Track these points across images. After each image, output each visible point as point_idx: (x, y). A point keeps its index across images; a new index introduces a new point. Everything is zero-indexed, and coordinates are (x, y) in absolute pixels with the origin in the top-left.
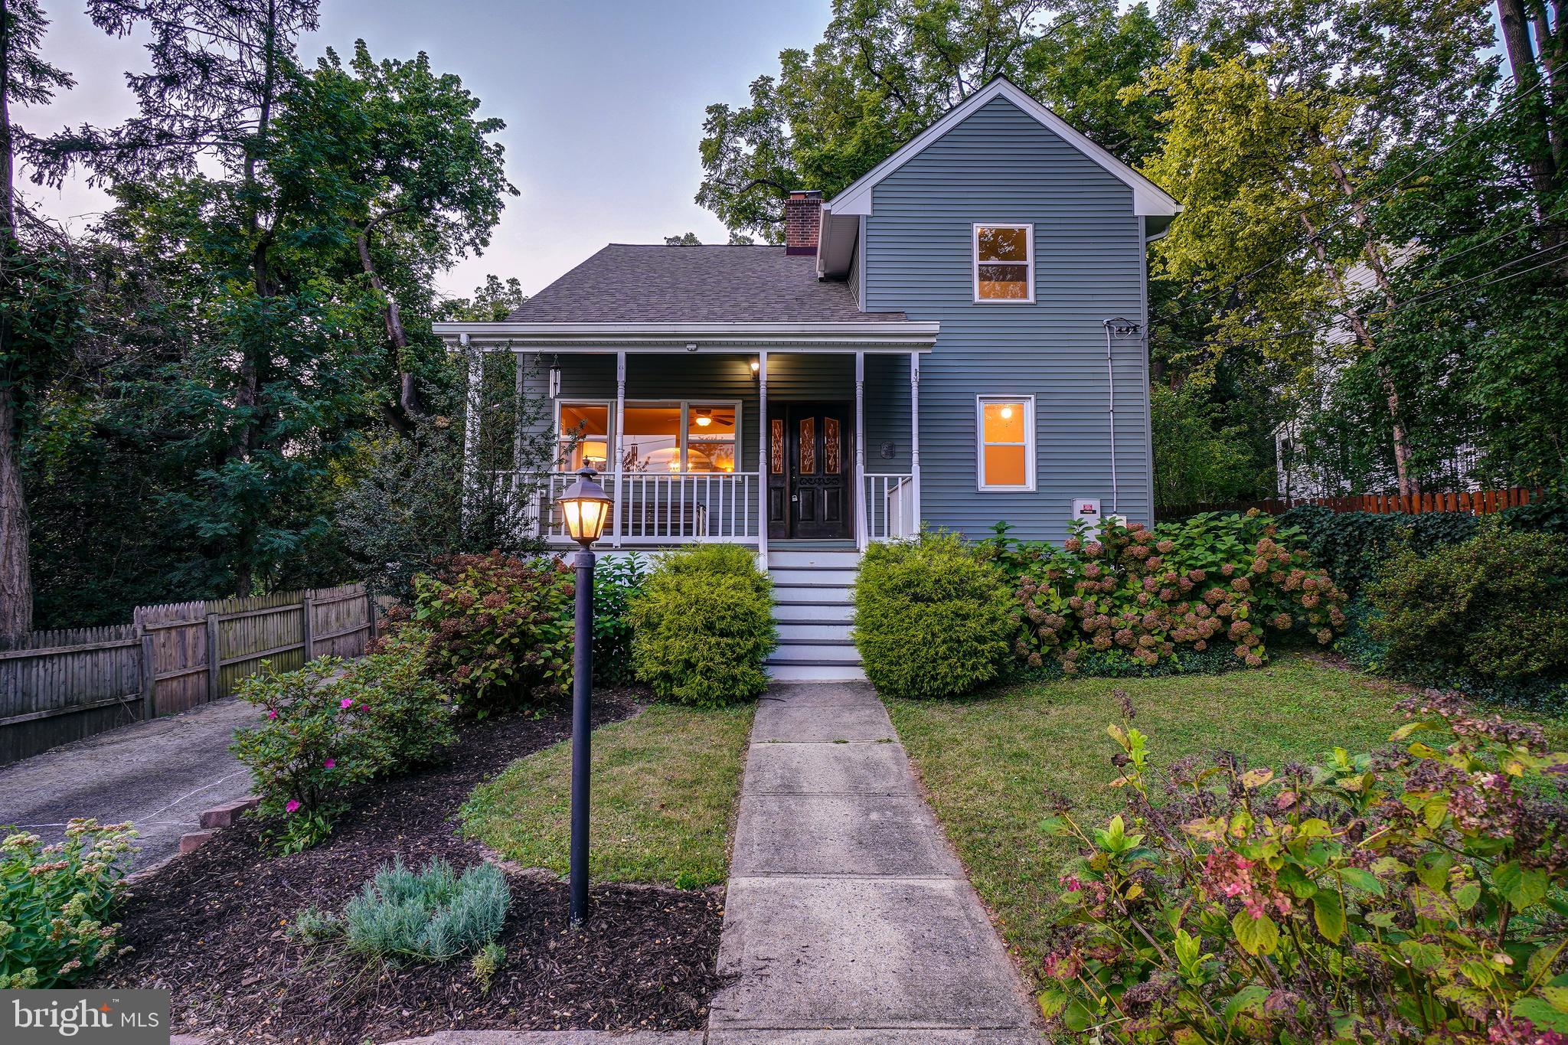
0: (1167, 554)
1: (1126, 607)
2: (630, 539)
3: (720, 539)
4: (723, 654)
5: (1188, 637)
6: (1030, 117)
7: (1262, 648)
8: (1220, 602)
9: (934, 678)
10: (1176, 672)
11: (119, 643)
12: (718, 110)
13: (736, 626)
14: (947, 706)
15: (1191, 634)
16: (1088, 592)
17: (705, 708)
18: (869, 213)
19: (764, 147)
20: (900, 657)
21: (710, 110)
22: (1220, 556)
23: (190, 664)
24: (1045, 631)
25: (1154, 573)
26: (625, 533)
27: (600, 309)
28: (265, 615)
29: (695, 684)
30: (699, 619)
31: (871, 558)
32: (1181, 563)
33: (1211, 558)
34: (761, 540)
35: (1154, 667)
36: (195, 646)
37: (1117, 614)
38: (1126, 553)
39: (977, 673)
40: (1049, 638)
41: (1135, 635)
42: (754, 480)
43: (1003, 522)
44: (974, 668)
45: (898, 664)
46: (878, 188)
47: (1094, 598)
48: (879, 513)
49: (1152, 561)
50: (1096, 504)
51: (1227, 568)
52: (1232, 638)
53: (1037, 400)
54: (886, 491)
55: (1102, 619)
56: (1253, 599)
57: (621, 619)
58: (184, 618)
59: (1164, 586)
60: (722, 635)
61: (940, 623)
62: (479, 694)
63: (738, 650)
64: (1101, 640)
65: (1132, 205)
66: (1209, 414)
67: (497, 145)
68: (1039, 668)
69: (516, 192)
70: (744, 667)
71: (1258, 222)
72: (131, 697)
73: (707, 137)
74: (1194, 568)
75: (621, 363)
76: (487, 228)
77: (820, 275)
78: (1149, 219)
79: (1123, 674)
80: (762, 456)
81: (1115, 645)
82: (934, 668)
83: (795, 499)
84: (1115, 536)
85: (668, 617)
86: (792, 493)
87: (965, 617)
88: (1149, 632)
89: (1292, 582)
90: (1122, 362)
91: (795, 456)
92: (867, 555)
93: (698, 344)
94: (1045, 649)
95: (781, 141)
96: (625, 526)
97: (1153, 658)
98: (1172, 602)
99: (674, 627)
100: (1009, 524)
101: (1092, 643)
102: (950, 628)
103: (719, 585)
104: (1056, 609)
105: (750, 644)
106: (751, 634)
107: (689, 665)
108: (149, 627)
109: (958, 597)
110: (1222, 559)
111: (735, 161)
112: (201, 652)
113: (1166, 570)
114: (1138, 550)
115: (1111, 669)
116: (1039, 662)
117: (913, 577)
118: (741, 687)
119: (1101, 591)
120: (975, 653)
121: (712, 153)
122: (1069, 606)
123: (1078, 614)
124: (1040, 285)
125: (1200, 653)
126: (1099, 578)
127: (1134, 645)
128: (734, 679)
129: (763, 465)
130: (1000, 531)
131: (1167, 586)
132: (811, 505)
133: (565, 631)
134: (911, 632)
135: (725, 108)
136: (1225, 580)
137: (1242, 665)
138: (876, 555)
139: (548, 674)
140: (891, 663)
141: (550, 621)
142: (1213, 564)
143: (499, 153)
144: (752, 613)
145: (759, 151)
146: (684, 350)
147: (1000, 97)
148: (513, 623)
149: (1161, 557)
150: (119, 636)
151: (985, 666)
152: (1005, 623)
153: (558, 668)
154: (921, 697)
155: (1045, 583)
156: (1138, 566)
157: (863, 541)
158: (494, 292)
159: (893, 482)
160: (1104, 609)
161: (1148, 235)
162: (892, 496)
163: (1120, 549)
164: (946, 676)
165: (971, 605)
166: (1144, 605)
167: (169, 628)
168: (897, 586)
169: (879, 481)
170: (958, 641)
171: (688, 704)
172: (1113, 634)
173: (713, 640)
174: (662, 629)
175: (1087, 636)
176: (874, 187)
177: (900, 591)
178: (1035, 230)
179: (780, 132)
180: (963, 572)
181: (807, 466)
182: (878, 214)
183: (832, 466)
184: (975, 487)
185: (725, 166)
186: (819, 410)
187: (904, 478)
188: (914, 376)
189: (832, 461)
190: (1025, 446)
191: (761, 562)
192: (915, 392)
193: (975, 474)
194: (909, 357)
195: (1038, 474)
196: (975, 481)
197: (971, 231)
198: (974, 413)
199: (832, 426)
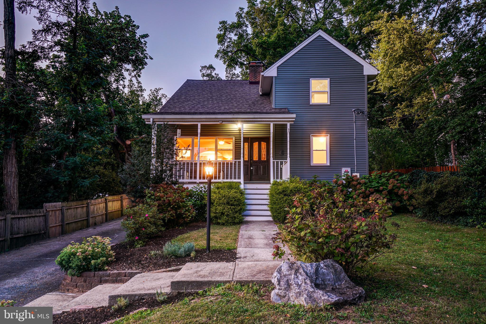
0: (363, 184)
2: (202, 180)
3: (229, 180)
4: (232, 211)
6: (330, 42)
11: (40, 215)
12: (223, 23)
13: (235, 203)
17: (227, 225)
18: (276, 75)
19: (241, 36)
21: (220, 23)
22: (380, 184)
23: (57, 222)
25: (359, 189)
26: (200, 179)
27: (189, 107)
28: (77, 208)
29: (224, 219)
30: (225, 201)
32: (367, 187)
33: (376, 185)
34: (242, 180)
36: (59, 217)
38: (351, 184)
42: (239, 162)
45: (280, 213)
48: (278, 173)
49: (358, 186)
50: (349, 169)
51: (381, 188)
53: (330, 136)
54: (279, 166)
56: (388, 197)
57: (203, 202)
58: (56, 207)
59: (361, 193)
60: (231, 205)
62: (166, 221)
63: (236, 209)
65: (363, 71)
69: (152, 59)
70: (238, 214)
71: (405, 76)
72: (43, 232)
73: (219, 33)
74: (371, 188)
75: (199, 127)
76: (140, 71)
77: (261, 93)
78: (368, 75)
80: (242, 155)
83: (252, 168)
84: (348, 179)
85: (216, 201)
89: (400, 192)
90: (359, 123)
91: (252, 155)
92: (273, 185)
93: (223, 121)
95: (247, 34)
96: (200, 177)
99: (218, 203)
103: (230, 192)
105: (239, 208)
106: (239, 205)
107: (223, 214)
108: (48, 210)
110: (380, 186)
111: (230, 42)
112: (60, 219)
113: (362, 189)
114: (354, 183)
117: (285, 189)
118: (237, 220)
121: (221, 39)
124: (332, 98)
128: (235, 217)
129: (242, 158)
130: (315, 178)
132: (257, 170)
133: (188, 204)
134: (284, 204)
135: (226, 22)
136: (380, 191)
138: (275, 184)
139: (185, 215)
140: (278, 213)
141: (184, 202)
142: (377, 187)
143: (145, 44)
144: (240, 199)
146: (218, 123)
147: (319, 36)
148: (175, 202)
149: (361, 185)
150: (40, 213)
153: (187, 214)
157: (272, 180)
158: (131, 87)
159: (282, 163)
161: (368, 81)
162: (281, 168)
167: (52, 211)
168: (280, 192)
169: (277, 162)
171: (222, 225)
173: (229, 207)
174: (215, 204)
176: (278, 67)
177: (281, 193)
178: (330, 81)
179: (247, 31)
180: (298, 188)
181: (256, 158)
182: (279, 76)
183: (264, 157)
184: (310, 164)
185: (226, 44)
186: (259, 140)
187: (285, 162)
188: (288, 131)
189: (264, 156)
190: (326, 150)
191: (242, 187)
192: (288, 135)
193: (310, 160)
194: (286, 125)
195: (330, 160)
196: (310, 162)
197: (309, 81)
198: (310, 140)
199: (264, 145)
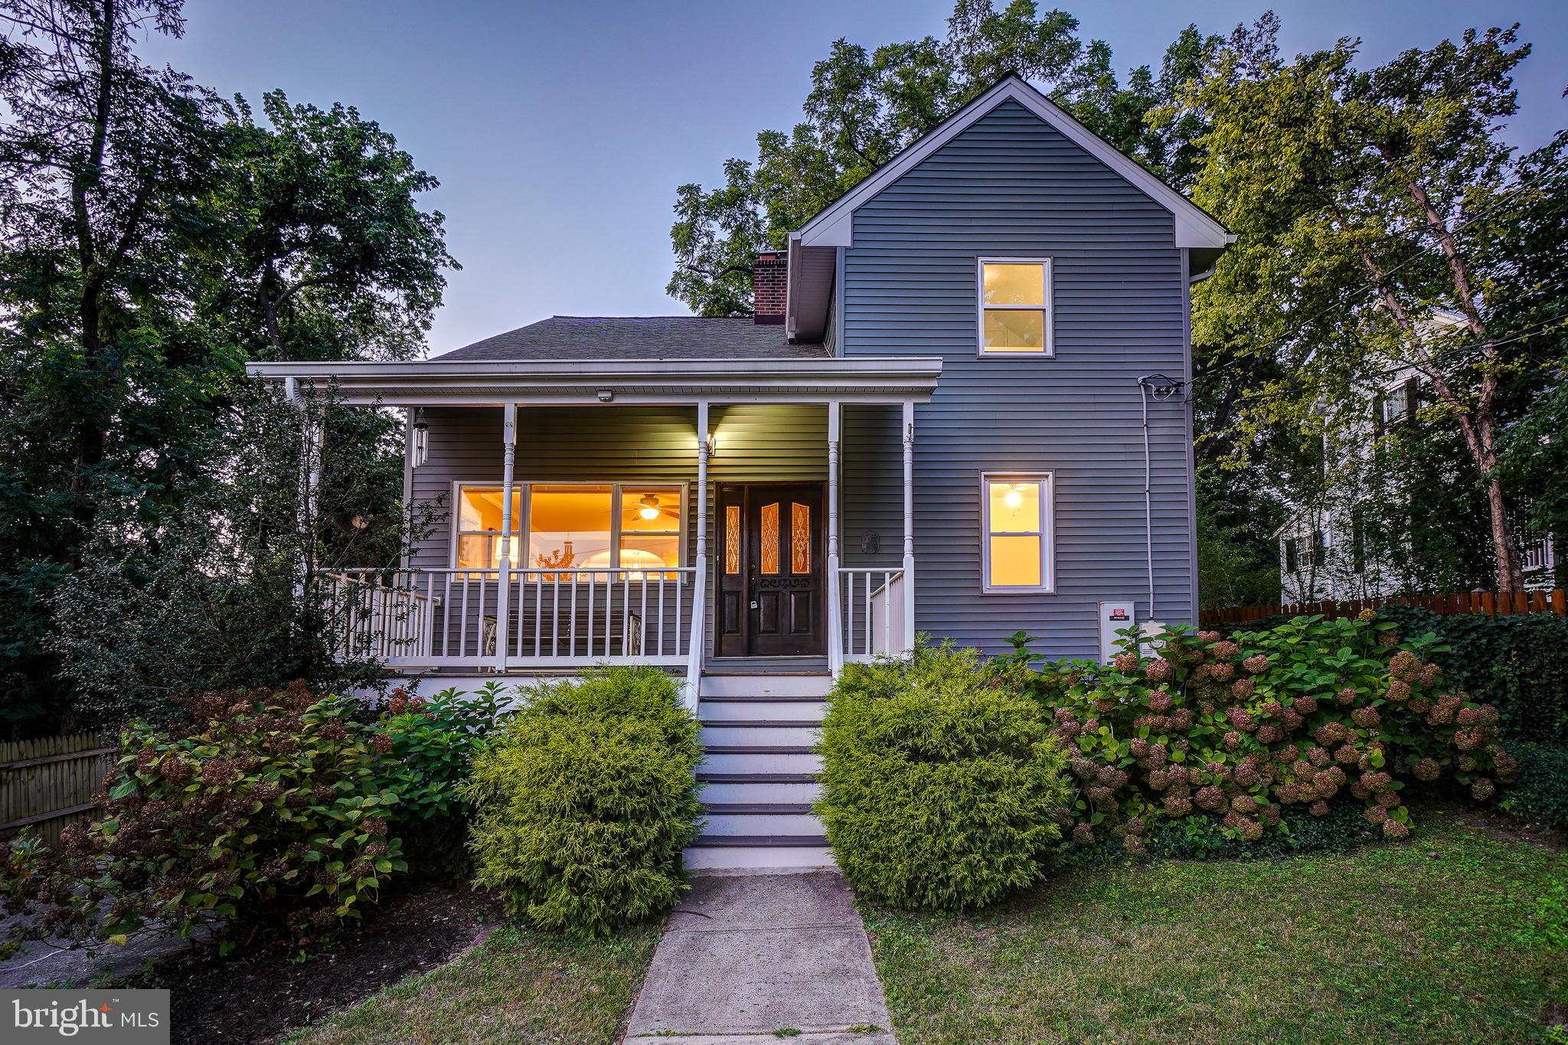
0: (1259, 674)
1: (1207, 752)
2: (519, 661)
3: (625, 660)
4: (607, 851)
5: (1302, 797)
6: (1048, 125)
7: (1403, 811)
8: (1338, 744)
9: (943, 883)
10: (1288, 850)
12: (690, 190)
13: (632, 803)
14: (964, 928)
15: (1306, 792)
16: (1155, 733)
17: (578, 939)
18: (849, 244)
19: (739, 231)
20: (890, 849)
21: (681, 191)
22: (1334, 677)
24: (1097, 791)
25: (1243, 702)
26: (512, 652)
29: (559, 902)
30: (571, 792)
31: (848, 688)
32: (1280, 688)
33: (1320, 680)
34: (693, 661)
35: (1256, 843)
37: (1196, 763)
38: (1200, 673)
39: (1013, 876)
40: (1104, 802)
41: (1226, 794)
42: (691, 576)
43: (1020, 633)
44: (1008, 867)
45: (886, 859)
46: (860, 213)
47: (1162, 742)
48: (860, 622)
49: (1238, 686)
50: (1128, 608)
51: (1348, 692)
52: (1359, 795)
53: (1056, 478)
54: (868, 594)
55: (1177, 771)
56: (1388, 738)
59: (1261, 721)
60: (606, 819)
61: (954, 797)
63: (633, 842)
64: (1175, 802)
65: (1173, 235)
66: (1215, 511)
67: (436, 213)
68: (1090, 846)
69: (457, 266)
70: (643, 870)
73: (679, 220)
74: (1299, 694)
75: (510, 417)
76: (428, 309)
77: (790, 335)
78: (1192, 252)
79: (1213, 854)
80: (701, 545)
81: (1197, 809)
82: (944, 868)
83: (754, 606)
84: (1185, 649)
85: (523, 790)
86: (750, 599)
87: (994, 787)
88: (1245, 790)
89: (1441, 713)
90: (1161, 429)
91: (755, 551)
92: (840, 684)
93: (615, 392)
94: (1098, 818)
95: (758, 224)
96: (512, 642)
97: (1255, 829)
98: (1273, 745)
99: (530, 806)
100: (1028, 635)
101: (1162, 806)
102: (971, 804)
103: (609, 736)
104: (1112, 758)
105: (653, 831)
106: (656, 815)
107: (551, 870)
109: (983, 753)
110: (1337, 682)
111: (708, 247)
113: (1262, 698)
114: (1217, 669)
115: (1196, 847)
116: (1089, 836)
117: (911, 722)
118: (637, 903)
119: (1173, 730)
120: (1009, 843)
121: (685, 238)
122: (1130, 754)
123: (1141, 765)
124: (1059, 335)
125: (1318, 819)
126: (1169, 711)
127: (1225, 809)
128: (626, 889)
130: (1018, 645)
131: (1269, 721)
132: (775, 613)
134: (909, 810)
135: (698, 189)
136: (1342, 711)
137: (1379, 837)
138: (855, 684)
139: (315, 890)
140: (875, 858)
142: (1325, 688)
143: (438, 222)
144: (657, 781)
145: (735, 234)
146: (594, 401)
147: (1010, 101)
149: (1253, 679)
151: (1025, 865)
152: (1056, 794)
154: (923, 910)
155: (1091, 720)
156: (1217, 691)
157: (836, 659)
159: (878, 580)
160: (1178, 755)
161: (1192, 273)
162: (876, 601)
163: (1191, 667)
164: (964, 878)
165: (1001, 767)
166: (1237, 749)
168: (886, 735)
169: (859, 578)
170: (983, 825)
171: (550, 933)
172: (1193, 793)
173: (591, 829)
175: (1155, 796)
176: (854, 212)
177: (891, 744)
178: (1054, 267)
179: (756, 215)
180: (990, 713)
181: (770, 565)
182: (859, 245)
183: (801, 564)
184: (979, 588)
185: (697, 253)
186: (784, 493)
187: (892, 574)
188: (906, 434)
189: (801, 558)
190: (1040, 536)
191: (689, 693)
192: (907, 456)
193: (979, 572)
194: (898, 409)
195: (1057, 571)
196: (979, 580)
197: (975, 266)
198: (979, 496)
199: (801, 514)
